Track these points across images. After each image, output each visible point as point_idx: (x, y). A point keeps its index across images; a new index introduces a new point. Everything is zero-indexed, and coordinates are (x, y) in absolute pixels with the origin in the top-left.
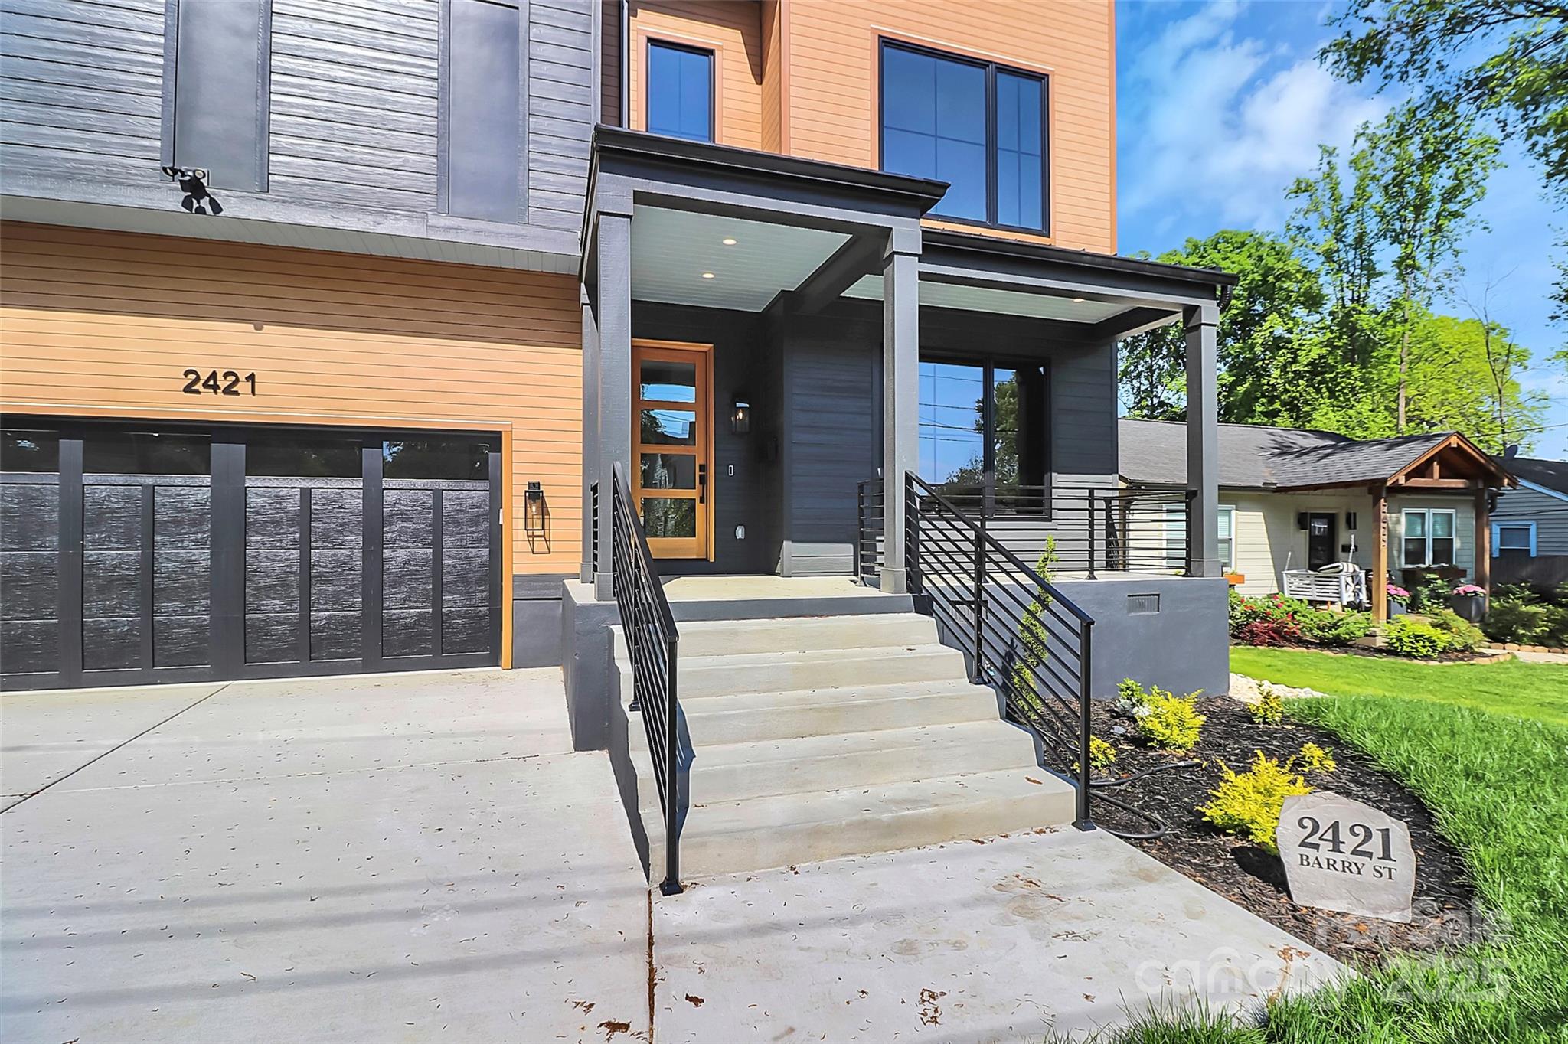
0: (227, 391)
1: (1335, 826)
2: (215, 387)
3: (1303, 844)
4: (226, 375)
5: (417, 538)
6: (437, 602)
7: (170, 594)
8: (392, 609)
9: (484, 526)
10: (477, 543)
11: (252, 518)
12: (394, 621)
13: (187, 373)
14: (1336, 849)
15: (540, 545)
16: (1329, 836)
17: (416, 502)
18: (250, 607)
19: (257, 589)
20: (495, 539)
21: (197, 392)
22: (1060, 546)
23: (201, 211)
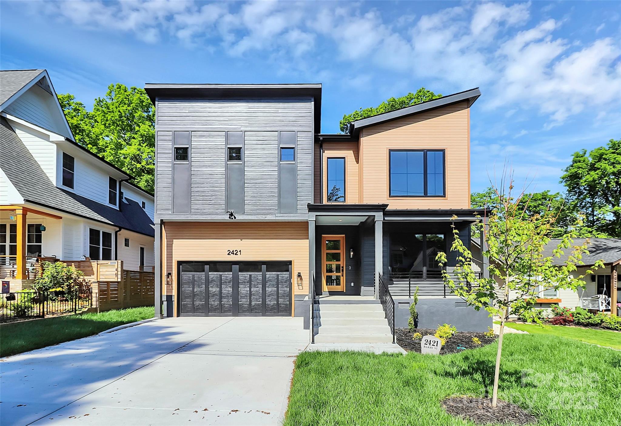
0: (235, 254)
1: (430, 341)
2: (233, 254)
3: (425, 344)
4: (235, 251)
5: (273, 285)
6: (278, 301)
7: (225, 298)
8: (268, 302)
9: (288, 283)
10: (286, 287)
11: (240, 281)
12: (268, 305)
13: (228, 251)
14: (430, 345)
15: (301, 287)
16: (429, 342)
17: (273, 277)
18: (239, 301)
19: (241, 297)
20: (290, 286)
21: (230, 255)
22: (420, 288)
23: (232, 219)
